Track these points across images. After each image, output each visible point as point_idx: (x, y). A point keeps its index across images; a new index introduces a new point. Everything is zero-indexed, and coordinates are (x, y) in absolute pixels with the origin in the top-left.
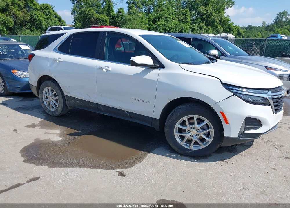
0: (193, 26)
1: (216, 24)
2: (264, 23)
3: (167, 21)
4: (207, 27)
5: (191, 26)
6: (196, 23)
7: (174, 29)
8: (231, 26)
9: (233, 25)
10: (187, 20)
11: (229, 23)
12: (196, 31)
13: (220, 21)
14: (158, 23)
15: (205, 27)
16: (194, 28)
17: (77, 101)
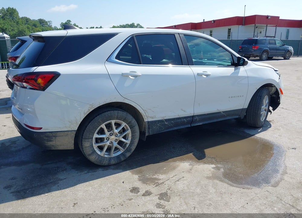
17: (166, 123)
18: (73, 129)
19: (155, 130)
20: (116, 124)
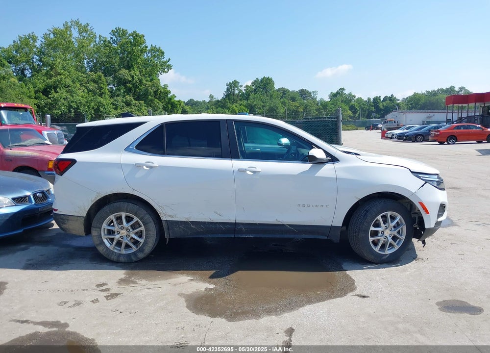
0: (115, 101)
1: (150, 97)
2: (211, 97)
3: (71, 93)
4: (137, 102)
5: (112, 100)
6: (118, 96)
7: (85, 106)
8: (173, 101)
9: (175, 99)
10: (103, 91)
11: (169, 96)
12: (121, 109)
13: (156, 93)
14: (53, 94)
15: (134, 102)
16: (117, 103)
17: (192, 226)
18: (81, 215)
19: (178, 233)
20: (127, 217)
